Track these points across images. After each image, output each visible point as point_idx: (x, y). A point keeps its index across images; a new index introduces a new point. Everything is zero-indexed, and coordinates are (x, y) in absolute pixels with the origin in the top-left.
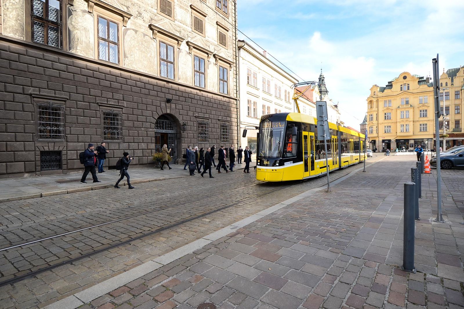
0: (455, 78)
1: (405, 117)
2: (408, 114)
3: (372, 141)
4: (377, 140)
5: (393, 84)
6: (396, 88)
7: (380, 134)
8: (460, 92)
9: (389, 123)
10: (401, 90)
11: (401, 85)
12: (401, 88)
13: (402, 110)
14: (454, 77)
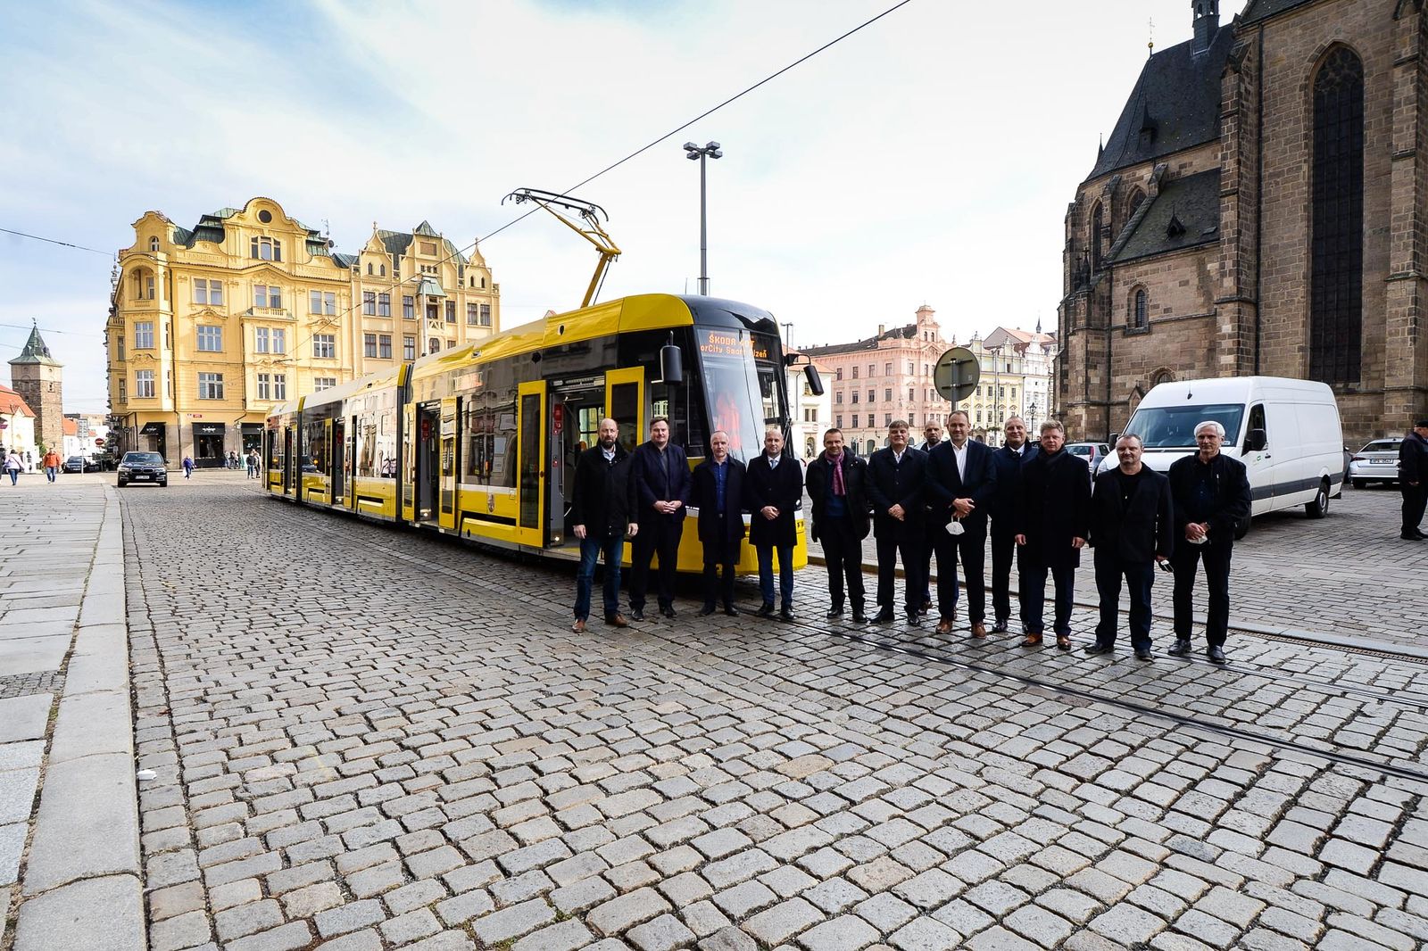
0: (402, 258)
1: (271, 351)
2: (281, 341)
3: (149, 425)
4: (170, 422)
5: (225, 227)
6: (238, 242)
7: (183, 403)
8: (415, 300)
9: (214, 363)
10: (255, 256)
11: (255, 240)
12: (255, 249)
13: (261, 325)
14: (400, 256)
